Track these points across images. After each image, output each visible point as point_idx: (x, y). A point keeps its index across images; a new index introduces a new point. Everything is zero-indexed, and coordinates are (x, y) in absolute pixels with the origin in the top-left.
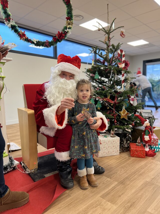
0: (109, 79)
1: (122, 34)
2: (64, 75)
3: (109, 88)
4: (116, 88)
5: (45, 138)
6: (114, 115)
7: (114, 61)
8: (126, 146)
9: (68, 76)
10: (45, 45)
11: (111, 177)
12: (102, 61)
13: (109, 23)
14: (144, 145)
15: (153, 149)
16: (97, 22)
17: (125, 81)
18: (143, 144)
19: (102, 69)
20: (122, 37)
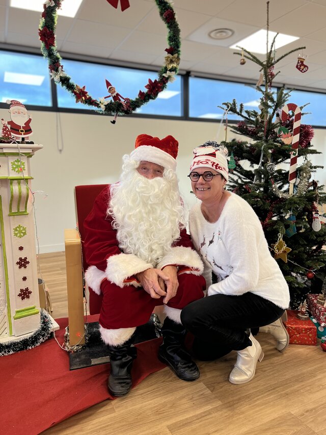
2: (145, 169)
9: (152, 171)
11: (214, 388)
17: (297, 174)
20: (301, 71)
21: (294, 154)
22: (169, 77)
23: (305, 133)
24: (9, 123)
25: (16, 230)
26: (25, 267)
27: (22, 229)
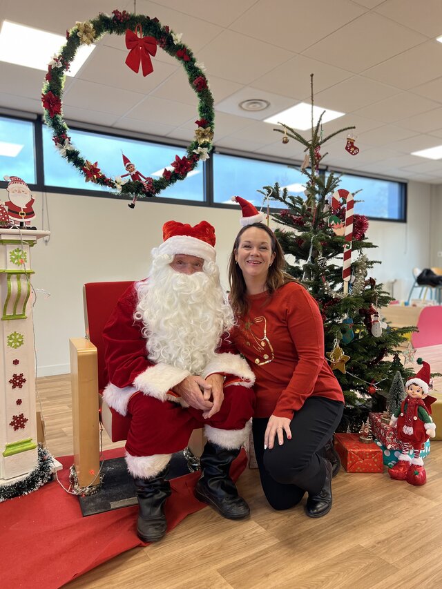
1: (351, 147)
2: (180, 263)
4: (326, 288)
9: (189, 265)
11: (268, 526)
17: (352, 270)
20: (351, 153)
21: (348, 248)
22: (201, 154)
23: (360, 224)
24: (7, 204)
25: (10, 338)
26: (21, 387)
27: (17, 337)
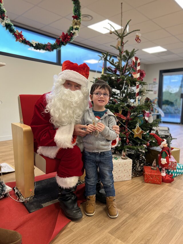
0: (121, 90)
1: (137, 39)
2: (69, 84)
3: (121, 102)
4: (129, 102)
5: (44, 161)
6: (126, 133)
7: (127, 70)
8: (139, 169)
9: (73, 86)
10: (47, 48)
11: (121, 208)
12: (113, 69)
13: (122, 25)
14: (161, 170)
15: (170, 173)
16: (108, 23)
17: (139, 94)
18: (159, 167)
19: (113, 79)
20: (138, 42)
21: (138, 83)
22: (74, 33)
23: (142, 73)
